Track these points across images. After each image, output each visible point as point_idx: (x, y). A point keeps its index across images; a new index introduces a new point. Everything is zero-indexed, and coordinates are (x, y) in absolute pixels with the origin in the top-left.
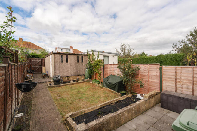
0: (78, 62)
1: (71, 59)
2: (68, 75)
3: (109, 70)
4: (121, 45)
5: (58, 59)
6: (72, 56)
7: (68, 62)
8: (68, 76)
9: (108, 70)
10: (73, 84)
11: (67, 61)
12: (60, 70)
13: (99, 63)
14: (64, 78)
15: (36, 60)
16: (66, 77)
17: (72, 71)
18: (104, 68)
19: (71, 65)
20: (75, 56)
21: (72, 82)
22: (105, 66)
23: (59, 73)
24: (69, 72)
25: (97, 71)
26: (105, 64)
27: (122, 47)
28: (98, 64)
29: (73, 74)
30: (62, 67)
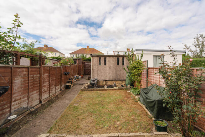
0: (118, 64)
1: (110, 61)
2: (106, 79)
3: (154, 77)
4: (196, 37)
5: (96, 62)
6: (111, 58)
7: (107, 64)
8: (106, 81)
9: (152, 77)
10: (106, 90)
11: (105, 64)
12: (98, 73)
13: (137, 66)
14: (101, 82)
15: (89, 63)
16: (104, 81)
17: (111, 74)
18: (147, 74)
19: (110, 67)
20: (115, 57)
21: (106, 87)
22: (149, 71)
23: (97, 76)
24: (108, 75)
25: (134, 77)
26: (149, 67)
27: (198, 39)
28: (136, 68)
29: (111, 78)
30: (101, 70)
